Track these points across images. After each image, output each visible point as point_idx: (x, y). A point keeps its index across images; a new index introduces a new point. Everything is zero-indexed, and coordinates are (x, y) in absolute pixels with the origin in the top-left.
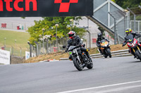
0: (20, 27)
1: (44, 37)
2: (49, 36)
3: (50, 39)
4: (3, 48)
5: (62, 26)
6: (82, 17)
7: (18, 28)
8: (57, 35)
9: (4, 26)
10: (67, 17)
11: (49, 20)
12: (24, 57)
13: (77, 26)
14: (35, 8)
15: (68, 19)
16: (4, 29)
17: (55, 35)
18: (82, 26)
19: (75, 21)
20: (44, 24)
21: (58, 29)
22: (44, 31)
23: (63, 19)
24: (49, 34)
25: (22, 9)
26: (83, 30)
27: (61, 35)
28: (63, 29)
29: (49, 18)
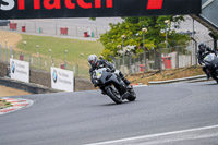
0: (89, 33)
1: (125, 49)
2: (133, 47)
3: (134, 51)
4: (63, 67)
5: (152, 30)
6: (185, 17)
7: (86, 35)
8: (146, 45)
9: (64, 31)
10: (160, 17)
11: (133, 22)
13: (177, 31)
15: (163, 20)
16: (65, 37)
17: (142, 45)
18: (185, 31)
19: (173, 24)
20: (124, 28)
21: (147, 36)
22: (126, 39)
23: (155, 19)
24: (132, 44)
26: (187, 37)
27: (151, 45)
28: (155, 35)
29: (132, 18)
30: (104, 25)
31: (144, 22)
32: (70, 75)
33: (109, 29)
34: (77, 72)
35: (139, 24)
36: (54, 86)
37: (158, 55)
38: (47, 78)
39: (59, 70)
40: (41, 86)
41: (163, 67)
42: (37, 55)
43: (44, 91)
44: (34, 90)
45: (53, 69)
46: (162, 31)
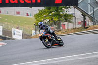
0: (29, 14)
2: (48, 20)
3: (49, 22)
4: (17, 28)
5: (57, 13)
6: (71, 7)
7: (28, 15)
8: (54, 19)
9: (18, 13)
10: (60, 7)
11: (49, 9)
12: (32, 34)
13: (68, 13)
14: (39, 1)
15: (61, 8)
17: (52, 19)
18: (70, 13)
19: (66, 10)
20: (45, 11)
21: (55, 15)
23: (58, 8)
24: (48, 18)
25: (30, 2)
26: (71, 15)
27: (56, 19)
28: (58, 15)
29: (48, 7)
30: (36, 10)
31: (53, 9)
32: (21, 32)
33: (38, 12)
34: (24, 31)
35: (51, 10)
36: (14, 37)
37: (59, 23)
38: (10, 33)
39: (16, 30)
40: (8, 37)
41: (61, 28)
42: (6, 23)
43: (9, 39)
44: (5, 39)
45: (13, 29)
46: (61, 13)
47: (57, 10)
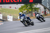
0: (16, 8)
1: (24, 11)
2: (26, 11)
4: (10, 15)
5: (31, 7)
6: (38, 4)
7: (15, 8)
9: (10, 7)
10: (32, 4)
11: (26, 5)
12: (18, 19)
13: (36, 7)
16: (10, 9)
17: (28, 10)
18: (38, 7)
19: (35, 5)
20: (24, 6)
21: (29, 8)
22: (25, 9)
23: (31, 4)
24: (26, 10)
27: (30, 10)
28: (31, 8)
29: (26, 4)
31: (29, 5)
32: (12, 17)
33: (21, 7)
34: (13, 17)
35: (28, 5)
36: (8, 20)
37: (32, 13)
38: (6, 18)
39: (9, 16)
40: (5, 20)
41: (33, 15)
42: (4, 13)
43: (6, 21)
45: (8, 16)
46: (33, 7)
47: (31, 6)
